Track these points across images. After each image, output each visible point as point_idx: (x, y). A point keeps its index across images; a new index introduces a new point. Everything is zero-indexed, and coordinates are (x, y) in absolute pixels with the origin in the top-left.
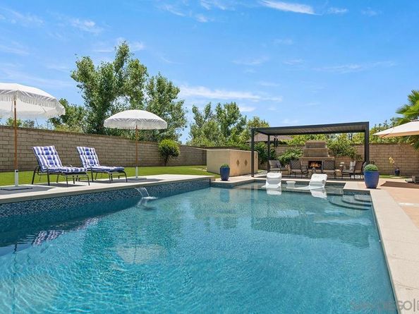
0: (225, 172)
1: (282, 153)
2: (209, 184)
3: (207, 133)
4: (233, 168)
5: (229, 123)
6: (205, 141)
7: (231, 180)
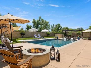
0: (57, 38)
1: (68, 34)
2: (55, 39)
3: (55, 30)
4: (59, 37)
5: (59, 28)
6: (54, 32)
7: (58, 39)
